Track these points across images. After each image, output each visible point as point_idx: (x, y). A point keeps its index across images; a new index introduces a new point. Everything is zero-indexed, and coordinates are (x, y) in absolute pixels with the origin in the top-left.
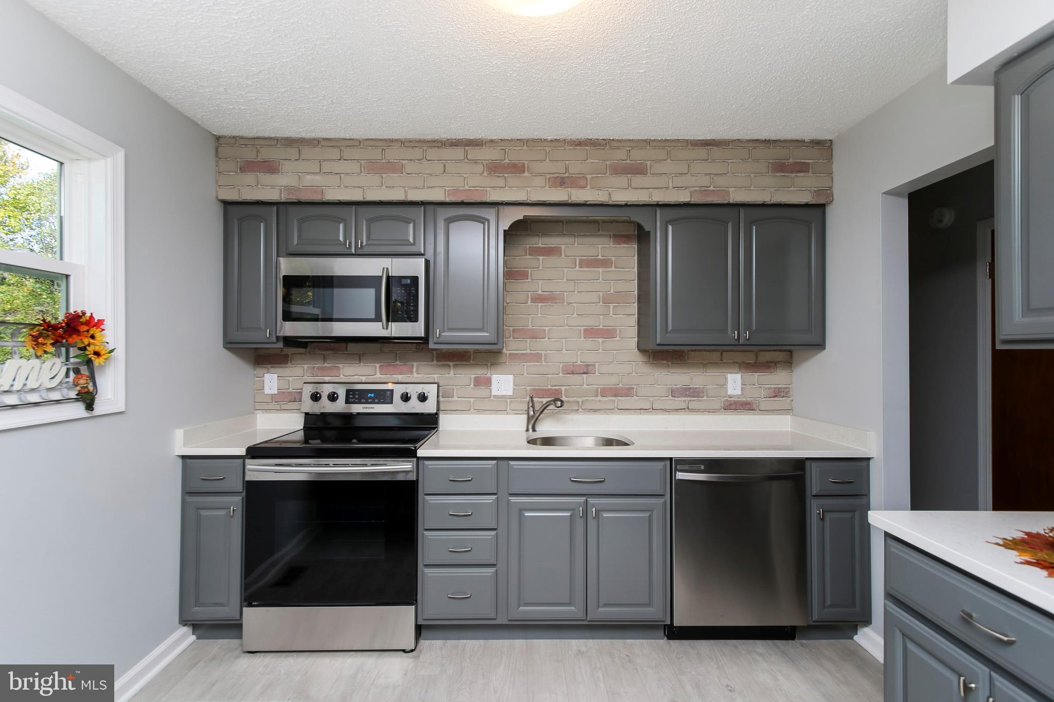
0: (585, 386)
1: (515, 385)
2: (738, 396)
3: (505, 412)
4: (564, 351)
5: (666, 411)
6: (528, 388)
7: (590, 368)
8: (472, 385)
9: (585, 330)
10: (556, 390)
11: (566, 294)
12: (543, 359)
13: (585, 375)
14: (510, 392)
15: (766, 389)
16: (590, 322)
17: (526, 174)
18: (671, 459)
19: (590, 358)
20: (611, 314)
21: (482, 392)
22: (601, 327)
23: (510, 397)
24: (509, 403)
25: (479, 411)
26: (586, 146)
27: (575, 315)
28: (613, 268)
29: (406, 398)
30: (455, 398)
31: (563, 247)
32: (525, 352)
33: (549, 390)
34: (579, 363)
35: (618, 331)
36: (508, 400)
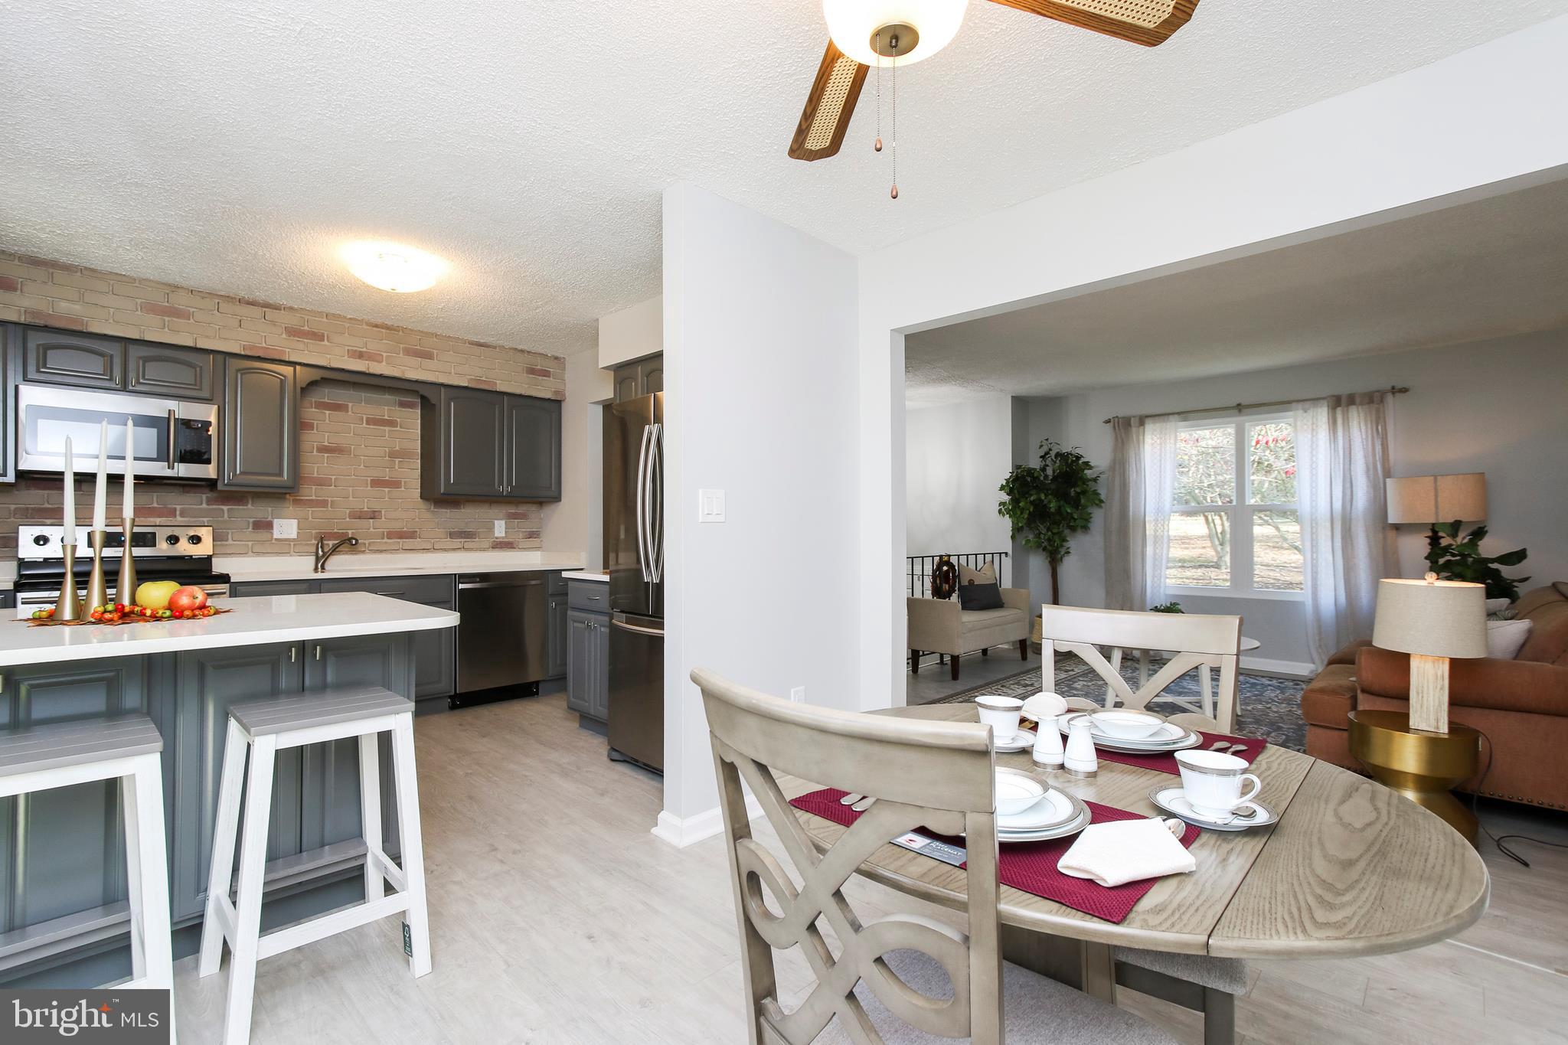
0: (372, 530)
1: (299, 529)
2: (503, 538)
3: (289, 555)
4: (351, 499)
5: (445, 550)
6: (314, 531)
7: (377, 514)
8: (250, 529)
9: (372, 480)
10: (343, 533)
11: (353, 447)
12: (329, 505)
13: (371, 520)
14: (294, 535)
15: (523, 532)
16: (377, 474)
17: (326, 342)
18: (455, 575)
19: (376, 507)
20: (397, 467)
21: (262, 535)
22: (387, 478)
23: (294, 540)
24: (292, 546)
25: (258, 554)
26: (382, 328)
27: (362, 467)
28: (398, 428)
29: (173, 540)
30: (230, 542)
31: (350, 405)
32: (311, 498)
33: (336, 533)
34: (366, 509)
35: (403, 483)
36: (292, 543)
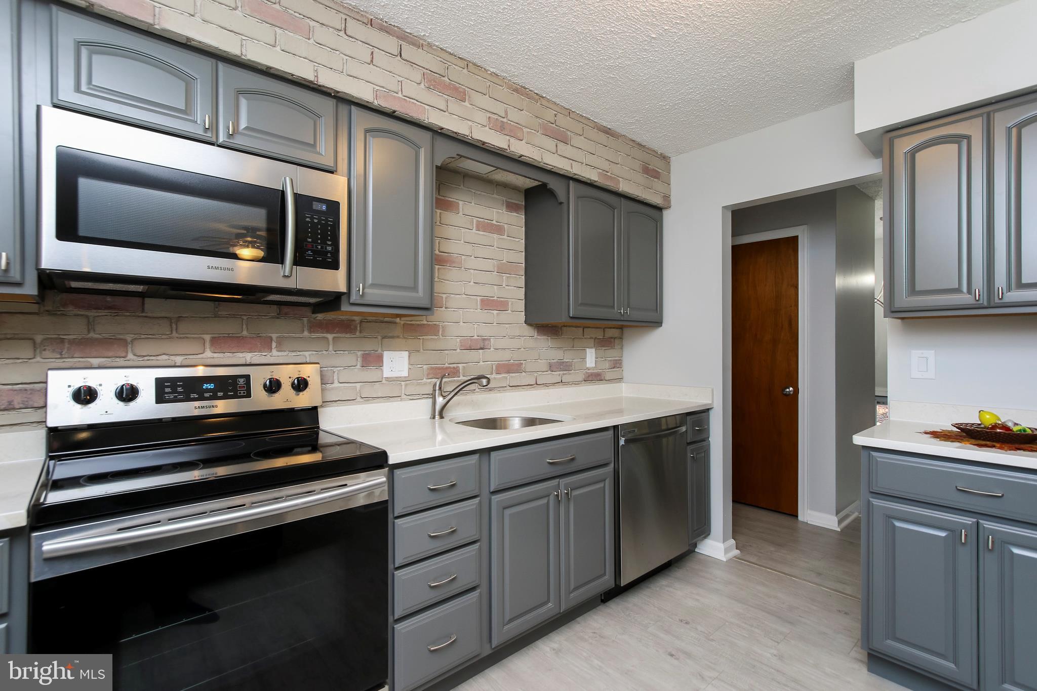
0: (482, 363)
1: (409, 364)
2: (593, 368)
3: (399, 399)
4: (461, 323)
5: (546, 385)
6: (425, 367)
7: (487, 342)
8: (358, 367)
9: (482, 301)
10: (454, 368)
11: (463, 257)
12: (440, 333)
13: (481, 351)
14: (405, 374)
15: (609, 361)
16: (486, 291)
17: (467, 104)
18: (615, 428)
19: (485, 331)
20: (504, 285)
21: (371, 374)
22: (495, 298)
23: (405, 379)
24: (403, 387)
25: (367, 399)
26: (522, 95)
27: (472, 283)
28: (505, 237)
29: (273, 387)
30: (336, 384)
31: (461, 203)
32: (422, 322)
33: (447, 368)
34: (476, 337)
35: (510, 304)
36: (403, 383)
